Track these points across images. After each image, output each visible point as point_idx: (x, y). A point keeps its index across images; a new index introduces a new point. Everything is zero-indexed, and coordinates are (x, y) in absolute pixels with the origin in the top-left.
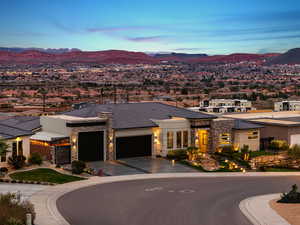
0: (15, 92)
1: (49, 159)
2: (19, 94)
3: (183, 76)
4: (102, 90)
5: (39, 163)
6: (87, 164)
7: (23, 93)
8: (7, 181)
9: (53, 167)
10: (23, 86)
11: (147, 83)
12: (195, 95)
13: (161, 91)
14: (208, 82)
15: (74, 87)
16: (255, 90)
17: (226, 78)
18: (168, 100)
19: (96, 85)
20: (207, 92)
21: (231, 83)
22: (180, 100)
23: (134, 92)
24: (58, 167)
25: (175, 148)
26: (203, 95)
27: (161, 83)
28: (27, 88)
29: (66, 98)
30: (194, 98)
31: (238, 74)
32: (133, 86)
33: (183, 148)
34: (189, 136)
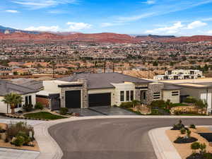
0: (33, 64)
1: (47, 106)
2: (36, 65)
3: (156, 52)
4: (96, 62)
5: (41, 108)
6: (69, 110)
7: (39, 65)
8: (22, 118)
9: (49, 111)
10: (39, 60)
11: (130, 57)
12: (163, 67)
13: (139, 63)
14: (174, 56)
15: (76, 60)
16: (207, 63)
17: (188, 54)
18: (143, 70)
19: (92, 59)
20: (172, 64)
21: (191, 57)
22: (152, 70)
23: (120, 64)
24: (52, 111)
25: (125, 101)
26: (169, 67)
27: (140, 57)
28: (42, 60)
29: (70, 68)
30: (162, 69)
31: (197, 51)
32: (119, 59)
33: (130, 101)
34: (134, 93)
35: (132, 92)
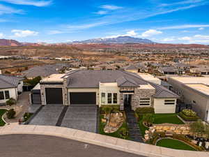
33: (112, 104)
34: (118, 97)
35: (115, 95)
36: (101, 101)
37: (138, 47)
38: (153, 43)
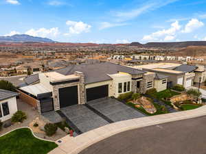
25: (123, 92)
35: (129, 83)
36: (114, 92)
37: (39, 46)
38: (54, 42)
